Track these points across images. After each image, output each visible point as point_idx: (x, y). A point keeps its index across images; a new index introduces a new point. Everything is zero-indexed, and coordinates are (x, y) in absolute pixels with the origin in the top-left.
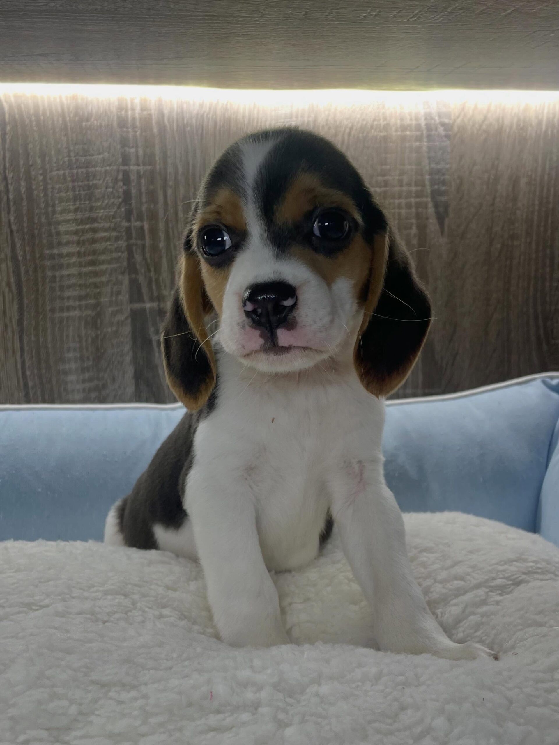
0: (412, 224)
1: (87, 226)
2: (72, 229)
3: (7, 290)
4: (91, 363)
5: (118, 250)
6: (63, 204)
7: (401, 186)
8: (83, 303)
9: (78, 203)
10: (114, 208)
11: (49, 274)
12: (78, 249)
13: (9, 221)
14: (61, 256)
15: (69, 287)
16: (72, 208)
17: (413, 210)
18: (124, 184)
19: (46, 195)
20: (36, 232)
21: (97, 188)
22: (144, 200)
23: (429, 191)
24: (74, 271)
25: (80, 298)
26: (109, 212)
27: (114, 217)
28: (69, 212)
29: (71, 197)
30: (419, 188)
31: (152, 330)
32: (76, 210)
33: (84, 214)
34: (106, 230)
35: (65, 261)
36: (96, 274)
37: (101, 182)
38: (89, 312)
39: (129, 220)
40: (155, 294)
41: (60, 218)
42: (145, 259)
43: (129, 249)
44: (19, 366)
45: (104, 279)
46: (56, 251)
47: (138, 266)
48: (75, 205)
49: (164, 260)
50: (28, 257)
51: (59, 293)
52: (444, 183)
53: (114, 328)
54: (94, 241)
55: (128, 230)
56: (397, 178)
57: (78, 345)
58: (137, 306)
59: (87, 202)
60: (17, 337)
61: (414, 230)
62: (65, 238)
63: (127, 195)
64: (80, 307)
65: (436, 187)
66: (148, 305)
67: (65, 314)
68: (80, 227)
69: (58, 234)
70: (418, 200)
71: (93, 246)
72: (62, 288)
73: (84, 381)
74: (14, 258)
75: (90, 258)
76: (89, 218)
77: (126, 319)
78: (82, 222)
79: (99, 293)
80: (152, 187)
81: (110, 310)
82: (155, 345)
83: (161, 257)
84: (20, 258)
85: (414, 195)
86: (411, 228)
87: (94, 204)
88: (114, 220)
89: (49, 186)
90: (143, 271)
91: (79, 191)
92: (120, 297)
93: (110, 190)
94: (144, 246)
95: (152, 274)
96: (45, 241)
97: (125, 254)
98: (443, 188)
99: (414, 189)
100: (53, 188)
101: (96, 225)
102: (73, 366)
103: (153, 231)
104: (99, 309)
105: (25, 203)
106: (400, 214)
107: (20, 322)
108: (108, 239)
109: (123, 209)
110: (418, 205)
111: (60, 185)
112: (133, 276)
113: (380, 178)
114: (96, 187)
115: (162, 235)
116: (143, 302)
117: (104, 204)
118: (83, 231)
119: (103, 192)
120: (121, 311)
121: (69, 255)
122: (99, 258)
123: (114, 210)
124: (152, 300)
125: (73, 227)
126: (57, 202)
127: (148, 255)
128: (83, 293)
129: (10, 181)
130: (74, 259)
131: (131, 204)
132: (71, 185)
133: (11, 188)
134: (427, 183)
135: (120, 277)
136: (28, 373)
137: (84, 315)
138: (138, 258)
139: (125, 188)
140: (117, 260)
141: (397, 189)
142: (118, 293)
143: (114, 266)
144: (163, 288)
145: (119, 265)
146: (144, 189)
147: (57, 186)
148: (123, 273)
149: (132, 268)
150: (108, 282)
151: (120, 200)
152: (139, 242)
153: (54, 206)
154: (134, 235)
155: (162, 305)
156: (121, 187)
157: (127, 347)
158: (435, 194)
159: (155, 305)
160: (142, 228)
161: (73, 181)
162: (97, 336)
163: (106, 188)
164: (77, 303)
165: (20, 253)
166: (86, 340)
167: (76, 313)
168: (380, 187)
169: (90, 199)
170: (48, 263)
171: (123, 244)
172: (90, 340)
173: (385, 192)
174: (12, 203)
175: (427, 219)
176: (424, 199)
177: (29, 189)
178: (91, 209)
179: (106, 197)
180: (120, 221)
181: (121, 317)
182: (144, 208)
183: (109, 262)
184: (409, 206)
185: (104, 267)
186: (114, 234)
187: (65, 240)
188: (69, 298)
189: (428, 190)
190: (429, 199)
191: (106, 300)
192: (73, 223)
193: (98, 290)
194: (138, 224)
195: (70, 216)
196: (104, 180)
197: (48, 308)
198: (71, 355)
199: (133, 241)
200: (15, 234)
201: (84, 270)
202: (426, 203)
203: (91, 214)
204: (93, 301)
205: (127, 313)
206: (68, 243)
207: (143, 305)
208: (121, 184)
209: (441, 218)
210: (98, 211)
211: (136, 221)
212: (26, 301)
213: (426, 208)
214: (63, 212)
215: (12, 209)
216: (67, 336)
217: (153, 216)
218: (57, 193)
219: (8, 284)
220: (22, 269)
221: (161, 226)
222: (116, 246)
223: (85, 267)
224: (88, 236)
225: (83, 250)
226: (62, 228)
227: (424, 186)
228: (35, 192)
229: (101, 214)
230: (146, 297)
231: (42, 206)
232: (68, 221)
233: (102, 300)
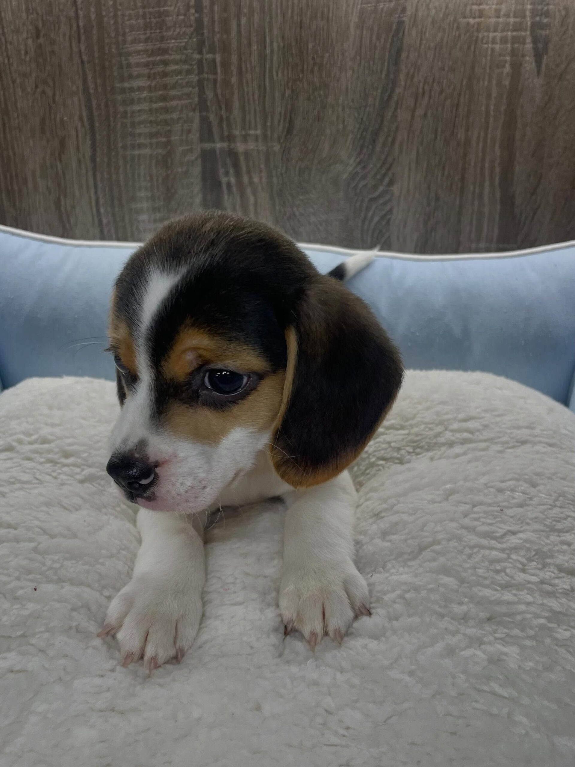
0: (506, 61)
1: (158, 58)
2: (143, 60)
3: (79, 124)
4: (162, 203)
5: (189, 84)
6: (134, 33)
7: (498, 17)
8: (154, 140)
9: (148, 32)
10: (185, 38)
11: (121, 109)
12: (149, 83)
13: (80, 51)
14: (132, 90)
15: (140, 123)
16: (143, 37)
17: (509, 45)
18: (196, 12)
19: (116, 23)
20: (107, 63)
21: (168, 16)
22: (217, 30)
23: (529, 24)
24: (145, 106)
25: (152, 135)
26: (181, 43)
27: (185, 48)
28: (140, 41)
29: (142, 25)
30: (518, 20)
31: (221, 171)
32: (147, 40)
33: (155, 45)
34: (177, 63)
35: (136, 95)
36: (166, 110)
37: (173, 8)
38: (160, 151)
39: (201, 53)
40: (226, 134)
41: (131, 48)
42: (216, 95)
43: (201, 84)
44: (94, 203)
45: (175, 116)
46: (126, 85)
47: (209, 103)
48: (145, 34)
49: (236, 97)
50: (100, 90)
51: (130, 130)
52: (547, 14)
53: (184, 169)
54: (165, 75)
55: (200, 62)
56: (494, 7)
57: (149, 185)
58: (207, 146)
59: (158, 31)
60: (90, 173)
61: (507, 69)
62: (136, 71)
63: (199, 22)
64: (151, 144)
65: (538, 18)
66: (219, 145)
67: (137, 152)
68: (151, 59)
69: (129, 65)
70: (515, 33)
71: (165, 79)
72: (133, 125)
73: (155, 221)
74: (86, 90)
75: (161, 92)
76: (159, 49)
77: (196, 159)
78: (153, 53)
79: (170, 131)
80: (225, 15)
81: (181, 149)
82: (224, 187)
83: (233, 94)
84: (92, 91)
85: (511, 28)
86: (504, 67)
87: (165, 34)
88: (185, 52)
89: (120, 13)
90: (214, 108)
91: (150, 18)
92: (191, 136)
93: (182, 17)
94: (215, 81)
95: (223, 112)
96: (116, 74)
97: (197, 89)
98: (545, 20)
99: (512, 20)
100: (123, 15)
101: (166, 57)
102: (145, 205)
103: (226, 65)
104: (169, 148)
105: (95, 31)
106: (493, 50)
107: (93, 159)
108: (179, 73)
109: (195, 40)
110: (515, 40)
111: (131, 12)
112: (204, 114)
113: (475, 7)
114: (167, 14)
115: (234, 69)
116: (214, 142)
117: (175, 33)
118: (154, 64)
119: (174, 19)
120: (191, 151)
121: (140, 89)
122: (170, 93)
123: (186, 40)
124: (222, 140)
125: (144, 59)
126: (127, 30)
127: (219, 91)
128: (154, 130)
129: (79, 6)
130: (145, 94)
131: (203, 34)
132: (141, 11)
133: (81, 13)
134: (528, 13)
135: (191, 114)
136: (102, 210)
137: (155, 153)
138: (209, 94)
139: (197, 15)
140: (189, 95)
141: (493, 20)
142: (189, 131)
143: (184, 102)
144: (234, 127)
145: (189, 101)
146: (216, 17)
147: (127, 13)
148: (194, 110)
149: (202, 105)
150: (179, 119)
151: (192, 29)
152: (211, 76)
153: (124, 35)
154: (206, 69)
155: (232, 146)
156: (194, 15)
157: (197, 189)
158: (535, 26)
159: (225, 145)
160: (214, 60)
161: (144, 7)
162: (167, 176)
163: (178, 16)
164: (148, 141)
165: (91, 86)
166: (157, 180)
167: (147, 151)
168: (474, 18)
169: (161, 28)
170: (119, 97)
171: (194, 78)
172: (160, 179)
173: (479, 24)
174: (82, 31)
175: (523, 56)
176: (523, 33)
177: (100, 17)
178: (163, 39)
179: (177, 26)
180: (192, 53)
181: (191, 157)
182: (216, 38)
183: (180, 98)
184: (504, 40)
185: (174, 103)
186: (186, 67)
187: (136, 73)
188: (140, 135)
189: (528, 21)
190: (528, 33)
191: (176, 138)
192: (143, 54)
193: (169, 128)
194: (210, 56)
195: (141, 47)
196: (176, 6)
197: (120, 145)
198: (143, 194)
199: (205, 76)
200: (86, 66)
201: (155, 106)
202: (524, 38)
203: (162, 45)
204: (164, 139)
205: (197, 152)
206: (138, 76)
207: (213, 145)
208: (193, 11)
209: (538, 56)
210: (169, 41)
211: (208, 53)
212: (98, 137)
213: (524, 43)
214: (134, 41)
215: (83, 37)
216: (139, 175)
217: (225, 48)
218: (128, 20)
219: (81, 119)
220: (94, 103)
221: (234, 59)
222: (187, 80)
223: (156, 102)
224: (159, 69)
225: (153, 84)
226: (133, 60)
227: (524, 17)
228: (105, 19)
229: (172, 45)
230: (216, 136)
231: (113, 34)
232: (138, 52)
233: (173, 138)
